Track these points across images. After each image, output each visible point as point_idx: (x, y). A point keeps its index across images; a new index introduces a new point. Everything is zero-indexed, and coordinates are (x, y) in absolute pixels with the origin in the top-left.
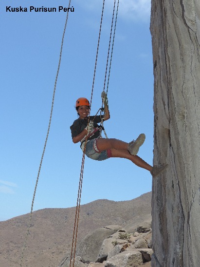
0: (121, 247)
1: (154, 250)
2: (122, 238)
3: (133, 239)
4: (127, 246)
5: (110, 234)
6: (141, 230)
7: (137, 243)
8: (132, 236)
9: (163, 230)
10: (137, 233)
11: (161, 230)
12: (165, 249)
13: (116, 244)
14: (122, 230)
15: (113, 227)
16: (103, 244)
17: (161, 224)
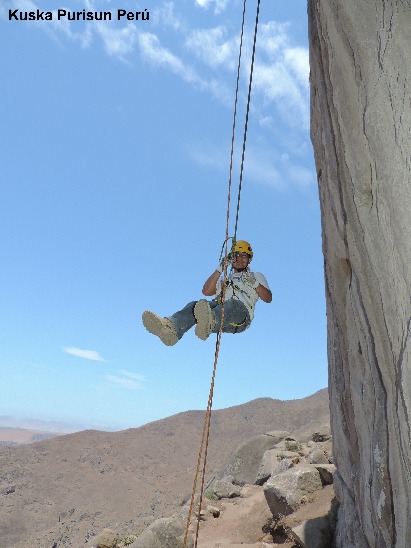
0: (289, 462)
1: (337, 465)
2: (290, 449)
3: (306, 450)
4: (298, 461)
5: (273, 443)
6: (318, 438)
7: (312, 456)
8: (304, 446)
9: (349, 431)
10: (311, 442)
11: (346, 431)
12: (354, 460)
13: (283, 458)
14: (291, 437)
15: (277, 433)
16: (264, 457)
17: (344, 420)
